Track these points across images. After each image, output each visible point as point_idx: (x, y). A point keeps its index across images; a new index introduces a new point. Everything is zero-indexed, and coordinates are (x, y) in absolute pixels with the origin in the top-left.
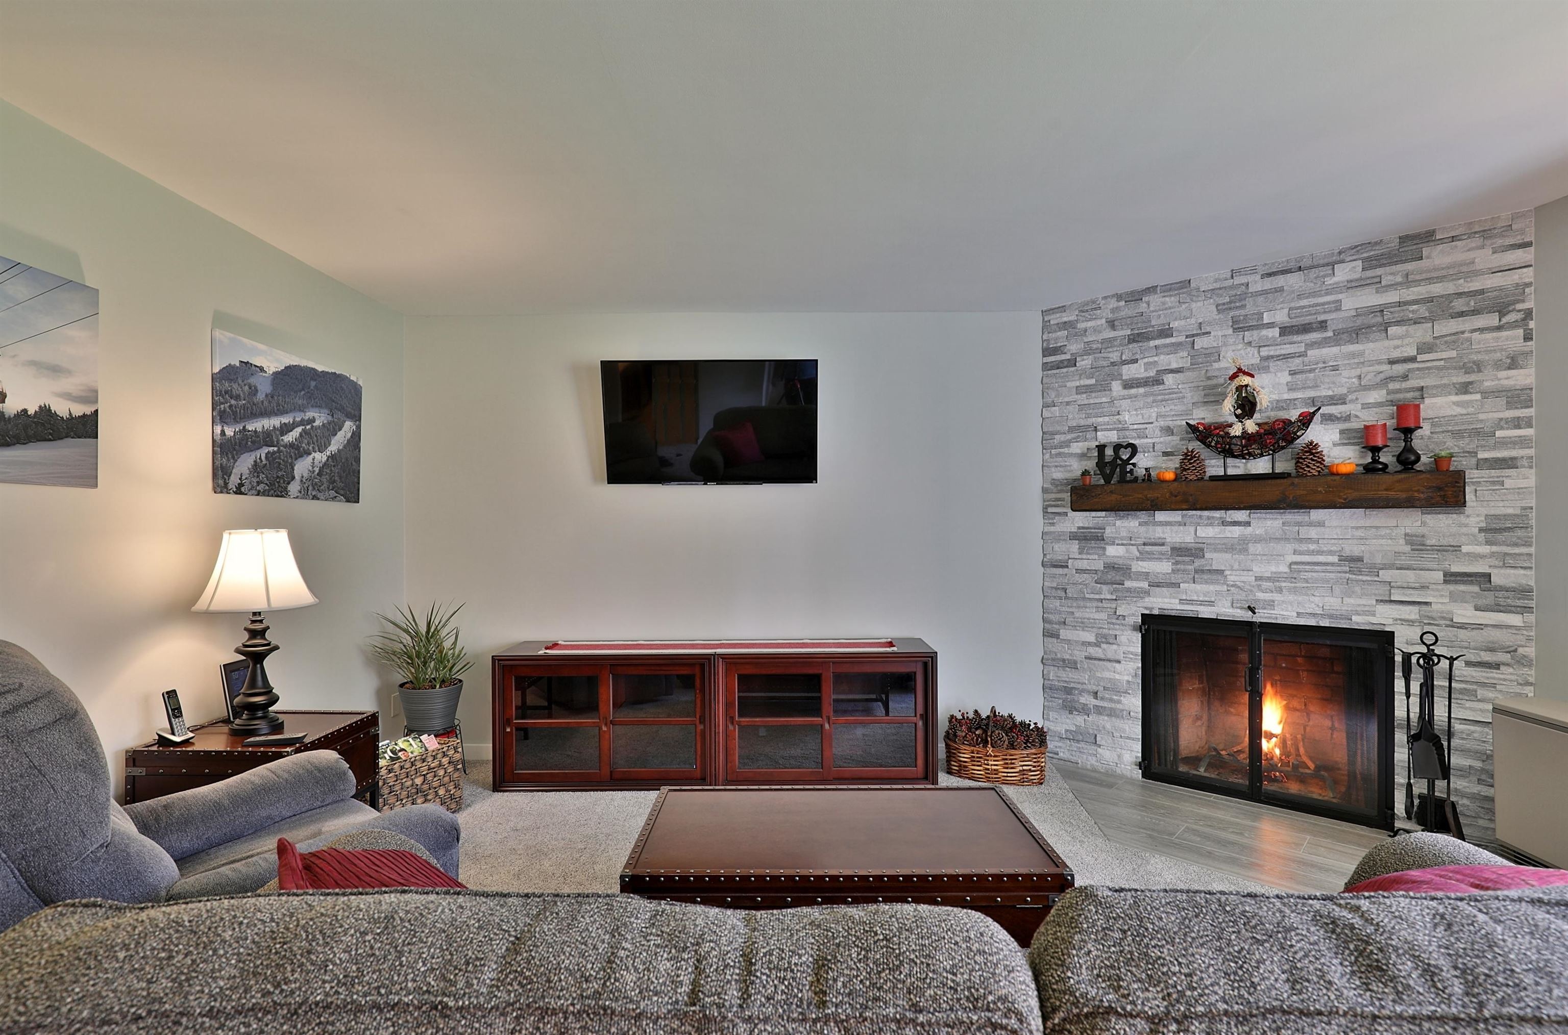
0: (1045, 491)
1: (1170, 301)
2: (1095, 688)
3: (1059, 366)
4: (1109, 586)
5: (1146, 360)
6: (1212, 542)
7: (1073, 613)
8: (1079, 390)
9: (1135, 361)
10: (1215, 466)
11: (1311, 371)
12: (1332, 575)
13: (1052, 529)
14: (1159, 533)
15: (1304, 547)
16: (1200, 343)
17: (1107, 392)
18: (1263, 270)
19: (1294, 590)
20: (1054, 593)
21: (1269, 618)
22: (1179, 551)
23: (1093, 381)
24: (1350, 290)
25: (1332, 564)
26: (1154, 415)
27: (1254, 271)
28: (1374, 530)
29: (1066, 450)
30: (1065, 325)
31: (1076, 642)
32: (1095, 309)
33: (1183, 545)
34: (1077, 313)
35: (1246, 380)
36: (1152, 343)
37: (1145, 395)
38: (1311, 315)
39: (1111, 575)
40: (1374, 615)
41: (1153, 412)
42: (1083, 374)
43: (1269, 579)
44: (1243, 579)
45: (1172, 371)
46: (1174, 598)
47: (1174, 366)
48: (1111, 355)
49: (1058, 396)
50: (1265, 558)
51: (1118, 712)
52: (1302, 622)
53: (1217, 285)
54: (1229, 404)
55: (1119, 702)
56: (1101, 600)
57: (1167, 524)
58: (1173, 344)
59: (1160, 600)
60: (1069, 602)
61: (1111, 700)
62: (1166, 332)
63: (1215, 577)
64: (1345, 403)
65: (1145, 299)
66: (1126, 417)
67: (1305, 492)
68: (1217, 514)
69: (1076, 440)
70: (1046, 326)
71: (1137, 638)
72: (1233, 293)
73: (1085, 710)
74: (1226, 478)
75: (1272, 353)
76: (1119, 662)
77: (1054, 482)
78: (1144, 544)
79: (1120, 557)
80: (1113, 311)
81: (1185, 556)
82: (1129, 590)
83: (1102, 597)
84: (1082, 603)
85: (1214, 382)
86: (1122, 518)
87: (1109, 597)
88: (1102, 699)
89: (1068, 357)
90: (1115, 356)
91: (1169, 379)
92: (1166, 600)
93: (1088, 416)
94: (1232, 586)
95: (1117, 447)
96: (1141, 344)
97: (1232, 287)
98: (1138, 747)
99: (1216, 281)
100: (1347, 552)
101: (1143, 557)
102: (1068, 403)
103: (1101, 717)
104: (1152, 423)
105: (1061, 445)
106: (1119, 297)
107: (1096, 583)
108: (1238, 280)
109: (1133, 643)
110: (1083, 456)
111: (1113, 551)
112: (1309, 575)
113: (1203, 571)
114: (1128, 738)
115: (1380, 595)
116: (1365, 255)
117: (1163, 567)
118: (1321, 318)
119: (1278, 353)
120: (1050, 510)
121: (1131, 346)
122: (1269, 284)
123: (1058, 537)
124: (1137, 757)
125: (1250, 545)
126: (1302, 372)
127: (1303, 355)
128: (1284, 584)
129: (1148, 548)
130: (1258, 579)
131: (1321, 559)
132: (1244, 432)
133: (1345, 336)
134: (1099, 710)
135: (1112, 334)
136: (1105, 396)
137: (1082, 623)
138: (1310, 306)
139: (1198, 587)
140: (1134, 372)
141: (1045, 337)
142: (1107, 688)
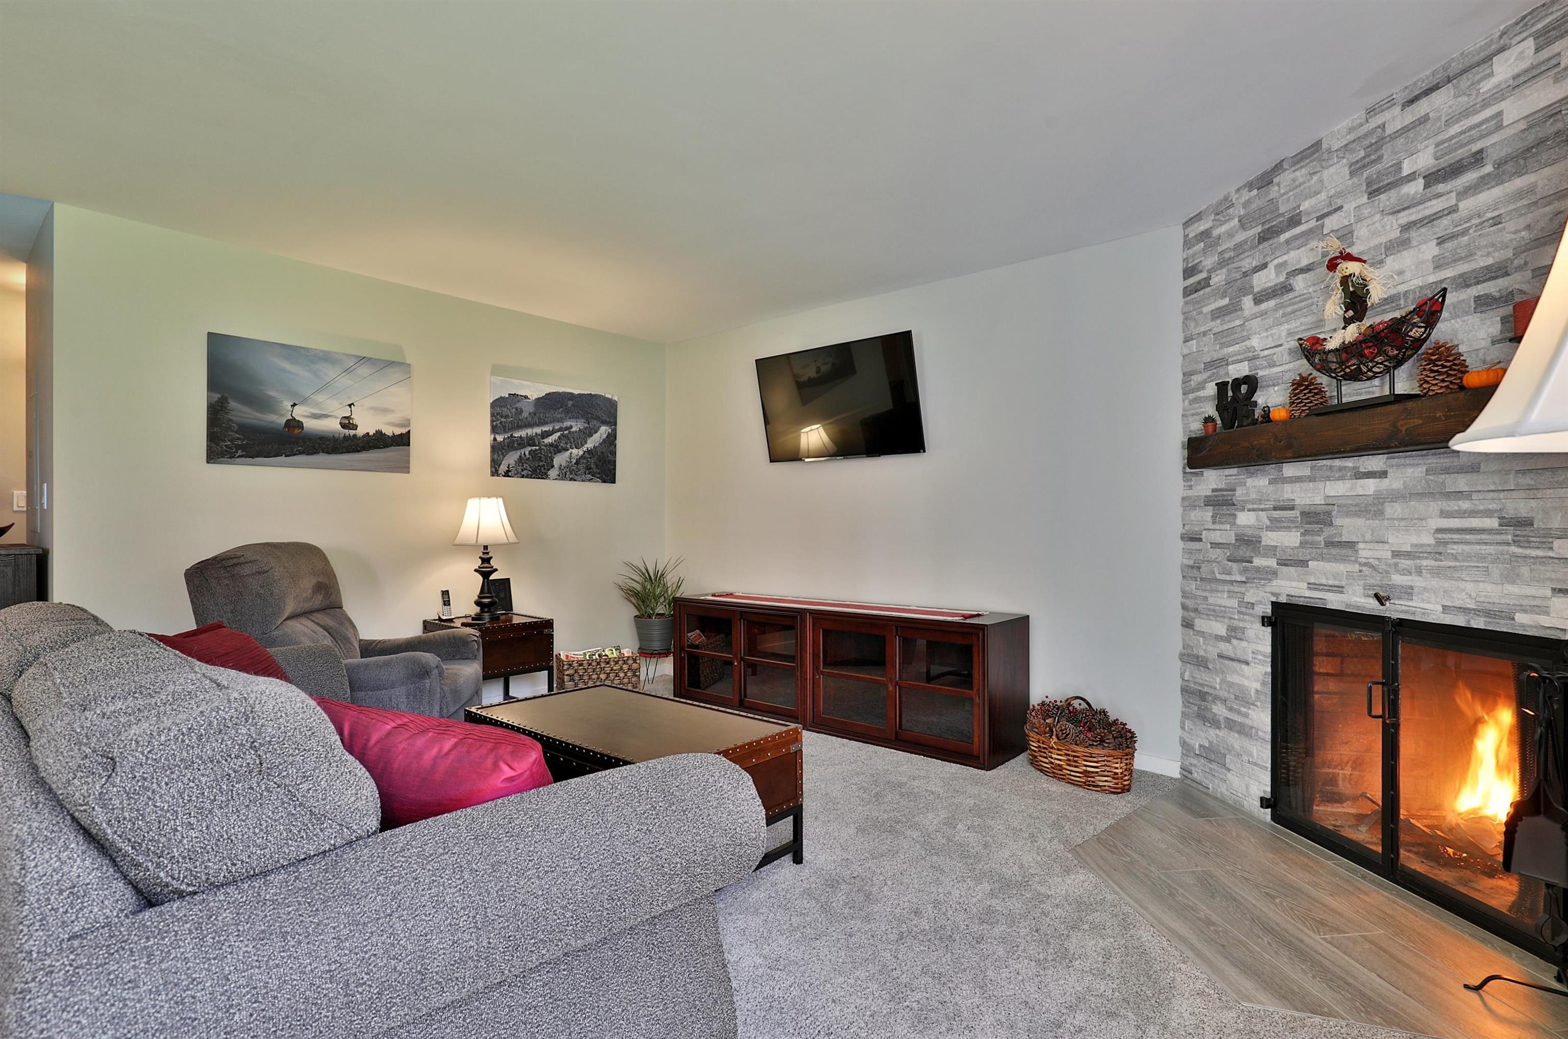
0: (1184, 449)
1: (1300, 174)
2: (1225, 696)
3: (1197, 288)
4: (1239, 564)
5: (1276, 262)
6: (1344, 502)
7: (1206, 598)
8: (1214, 315)
9: (1265, 266)
11: (1464, 232)
12: (1490, 549)
13: (1190, 493)
14: (1289, 492)
15: (1453, 505)
16: (1332, 224)
17: (1239, 313)
18: (1401, 97)
19: (1437, 572)
20: (1191, 573)
21: (1406, 612)
22: (1309, 518)
23: (1226, 302)
24: (1517, 90)
25: (1489, 531)
26: (1284, 334)
27: (1390, 102)
28: (1548, 474)
29: (1200, 394)
30: (1202, 236)
31: (1210, 635)
32: (1229, 207)
33: (1313, 509)
34: (1212, 217)
35: (1351, 267)
36: (1284, 237)
37: (1275, 310)
38: (1461, 146)
39: (1244, 552)
40: (1547, 613)
41: (1281, 332)
42: (1216, 294)
43: (1408, 555)
44: (1378, 554)
45: (1302, 271)
46: (1302, 581)
47: (1304, 262)
48: (1243, 263)
49: (1196, 326)
50: (1403, 523)
51: (1247, 730)
52: (1448, 620)
53: (1350, 138)
54: (1333, 306)
55: (1246, 716)
56: (1231, 583)
57: (1299, 479)
58: (1303, 234)
59: (1288, 583)
60: (1203, 585)
61: (1239, 713)
62: (1294, 221)
63: (1344, 551)
64: (1507, 274)
65: (1276, 180)
66: (1255, 342)
67: (1420, 422)
68: (1349, 463)
69: (1203, 381)
70: (1188, 243)
71: (1269, 633)
72: (1366, 143)
73: (1215, 723)
74: (1341, 409)
75: (1413, 218)
76: (1247, 663)
78: (1275, 509)
79: (1249, 527)
80: (1245, 205)
81: (1314, 523)
82: (1258, 570)
83: (1233, 578)
84: (1214, 587)
86: (1251, 475)
87: (1239, 578)
88: (1232, 710)
89: (1204, 275)
90: (1246, 265)
91: (1299, 283)
92: (1294, 584)
93: (1223, 345)
94: (1365, 564)
96: (1271, 242)
97: (1367, 135)
98: (1266, 779)
99: (1351, 130)
100: (1510, 512)
101: (1276, 525)
102: (1205, 334)
103: (1232, 734)
104: (1281, 345)
105: (1196, 387)
106: (1251, 185)
107: (1229, 560)
108: (1373, 123)
109: (1263, 640)
110: (1208, 399)
111: (1245, 519)
112: (1459, 548)
113: (1332, 544)
114: (1256, 764)
115: (1559, 580)
116: (1539, 26)
117: (1290, 539)
118: (1475, 147)
119: (1420, 216)
120: (1189, 473)
121: (1261, 247)
122: (1410, 116)
123: (1196, 504)
124: (1265, 792)
125: (1387, 504)
126: (1453, 237)
127: (1453, 210)
128: (1425, 563)
129: (1277, 514)
130: (1396, 554)
131: (1475, 523)
132: (1343, 342)
133: (1509, 167)
134: (1231, 725)
135: (1244, 236)
136: (1238, 318)
137: (1214, 611)
138: (1461, 133)
139: (1327, 566)
140: (1264, 280)
141: (1185, 255)
142: (1237, 697)
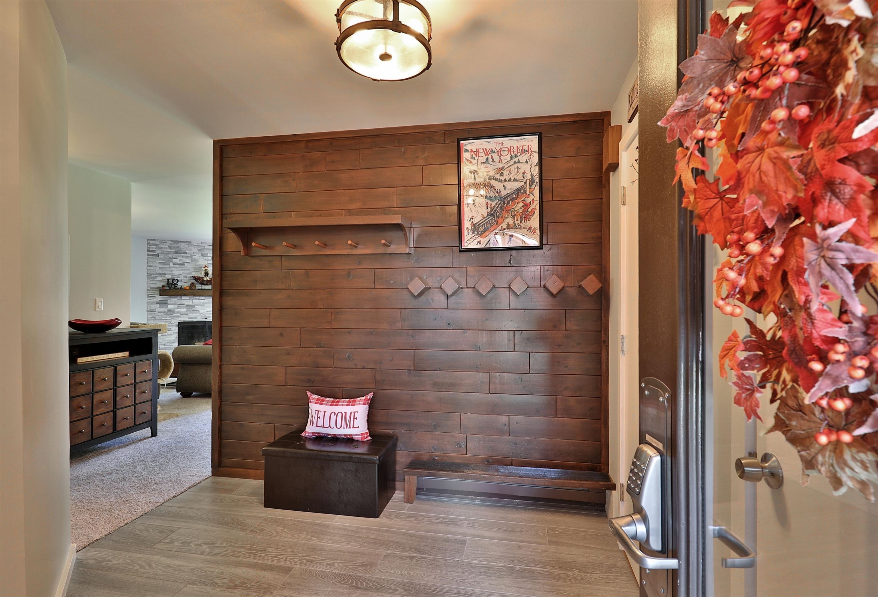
0: (148, 290)
1: (186, 246)
2: (164, 343)
3: (153, 255)
4: (168, 316)
5: (179, 259)
6: (196, 304)
8: (160, 263)
9: (177, 258)
10: (198, 286)
13: (150, 301)
16: (194, 257)
20: (151, 319)
22: (188, 306)
23: (164, 262)
29: (155, 279)
30: (155, 245)
32: (165, 242)
34: (159, 242)
35: (206, 268)
36: (181, 255)
37: (179, 267)
39: (169, 313)
41: (182, 272)
42: (160, 259)
44: (204, 312)
45: (187, 263)
46: (186, 317)
47: (187, 261)
48: (169, 255)
49: (153, 264)
50: (208, 307)
53: (198, 245)
54: (203, 273)
55: (172, 345)
56: (166, 320)
57: (185, 299)
58: (186, 256)
59: (183, 318)
60: (156, 321)
62: (186, 253)
63: (197, 312)
65: (179, 243)
66: (174, 272)
68: (197, 297)
69: (159, 277)
70: (148, 244)
71: (177, 328)
74: (201, 289)
76: (171, 335)
77: (151, 288)
79: (172, 308)
80: (170, 244)
81: (190, 307)
82: (175, 316)
84: (160, 321)
85: (197, 267)
86: (173, 298)
87: (168, 318)
88: (167, 345)
89: (156, 253)
90: (171, 256)
91: (186, 264)
93: (162, 271)
94: (201, 314)
95: (173, 280)
96: (178, 254)
97: (201, 246)
101: (178, 308)
102: (156, 266)
104: (181, 275)
105: (154, 278)
106: (172, 241)
107: (165, 315)
108: (203, 245)
109: (176, 329)
110: (161, 281)
111: (170, 307)
113: (194, 311)
117: (184, 310)
120: (150, 295)
121: (175, 254)
123: (153, 303)
125: (205, 304)
129: (180, 306)
130: (207, 312)
132: (207, 280)
135: (170, 250)
136: (168, 266)
139: (193, 314)
140: (176, 261)
141: (148, 246)
142: (167, 342)
